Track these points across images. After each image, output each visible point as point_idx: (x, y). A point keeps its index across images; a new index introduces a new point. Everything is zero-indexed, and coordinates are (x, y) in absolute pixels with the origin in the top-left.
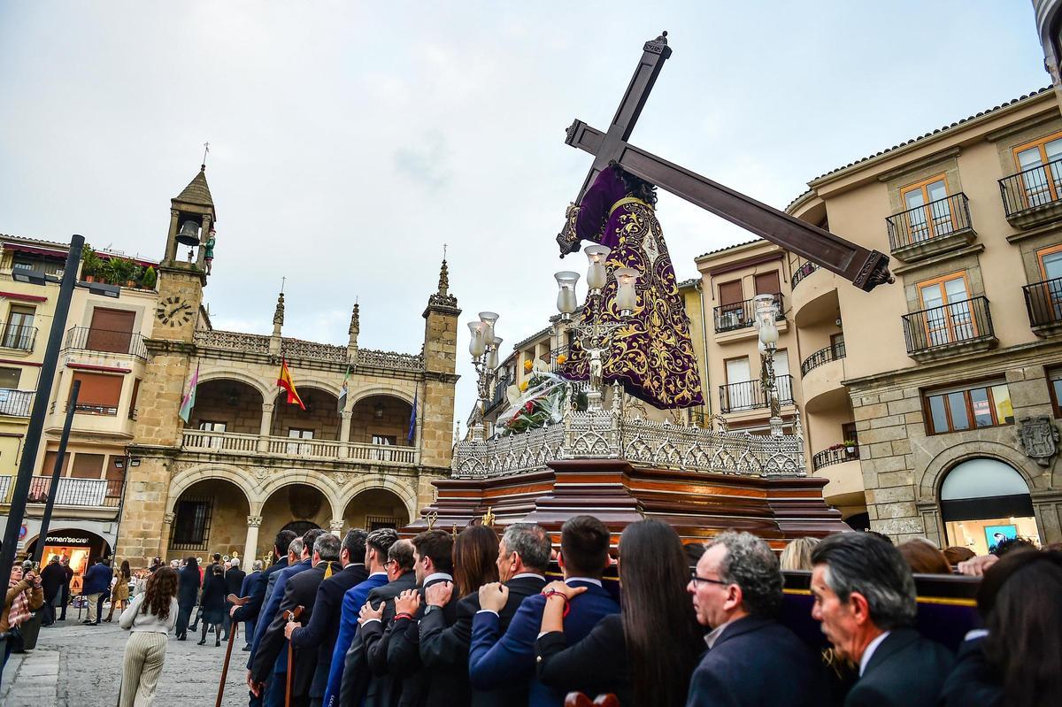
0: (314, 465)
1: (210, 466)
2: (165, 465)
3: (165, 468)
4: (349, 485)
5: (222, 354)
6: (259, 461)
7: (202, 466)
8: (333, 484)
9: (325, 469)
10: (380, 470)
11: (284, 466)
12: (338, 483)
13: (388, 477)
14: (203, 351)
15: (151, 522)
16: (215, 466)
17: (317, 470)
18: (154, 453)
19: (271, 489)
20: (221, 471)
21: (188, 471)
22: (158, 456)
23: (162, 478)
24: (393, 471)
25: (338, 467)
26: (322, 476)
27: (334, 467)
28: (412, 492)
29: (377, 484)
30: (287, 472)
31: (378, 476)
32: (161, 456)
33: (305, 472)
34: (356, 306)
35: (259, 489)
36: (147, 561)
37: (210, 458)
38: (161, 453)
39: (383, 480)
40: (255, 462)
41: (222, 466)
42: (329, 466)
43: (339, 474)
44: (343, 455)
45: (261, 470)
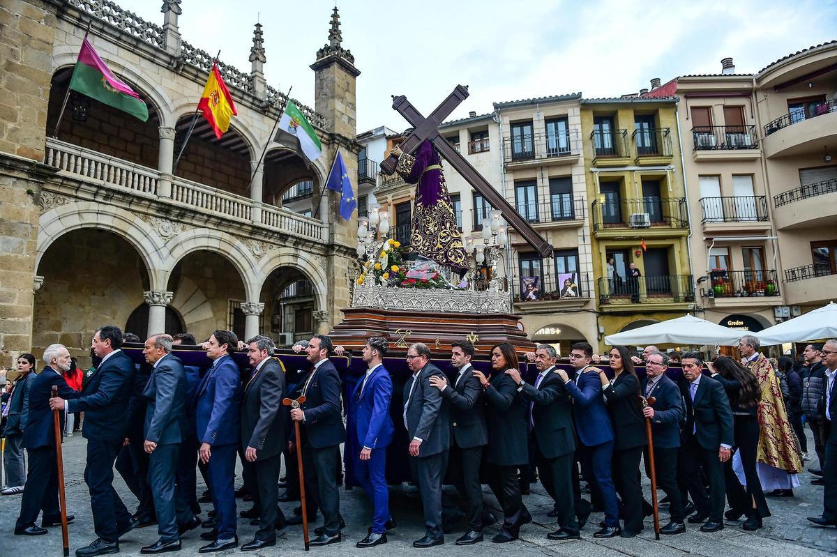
0: (230, 226)
1: (94, 206)
2: (29, 192)
3: (30, 199)
4: (265, 259)
5: (106, 29)
6: (165, 210)
7: (82, 205)
8: (249, 255)
9: (241, 234)
10: (294, 244)
11: (195, 222)
12: (254, 255)
13: (302, 254)
14: (76, 14)
15: (12, 291)
16: (102, 207)
17: (232, 234)
18: (11, 168)
19: (179, 254)
20: (109, 217)
21: (61, 210)
22: (16, 174)
23: (27, 213)
24: (307, 246)
25: (256, 233)
26: (238, 242)
27: (251, 233)
28: (323, 274)
29: (290, 260)
30: (199, 231)
31: (292, 251)
32: (24, 176)
33: (219, 234)
34: (258, 25)
35: (165, 252)
36: (11, 358)
37: (96, 194)
38: (23, 171)
39: (296, 256)
40: (159, 210)
41: (112, 210)
42: (245, 231)
43: (254, 242)
44: (257, 218)
45: (167, 224)
